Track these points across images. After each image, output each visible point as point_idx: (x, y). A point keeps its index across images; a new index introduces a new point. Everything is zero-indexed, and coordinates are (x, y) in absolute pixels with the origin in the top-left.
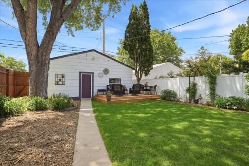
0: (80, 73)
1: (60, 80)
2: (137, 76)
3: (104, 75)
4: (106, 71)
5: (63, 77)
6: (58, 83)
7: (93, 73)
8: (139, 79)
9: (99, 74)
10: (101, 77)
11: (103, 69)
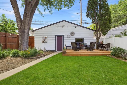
0: (56, 35)
1: (45, 40)
2: (97, 36)
3: (71, 37)
4: (73, 34)
5: (46, 38)
6: (43, 42)
7: (63, 35)
8: (98, 39)
9: (68, 35)
10: (69, 38)
11: (70, 32)
